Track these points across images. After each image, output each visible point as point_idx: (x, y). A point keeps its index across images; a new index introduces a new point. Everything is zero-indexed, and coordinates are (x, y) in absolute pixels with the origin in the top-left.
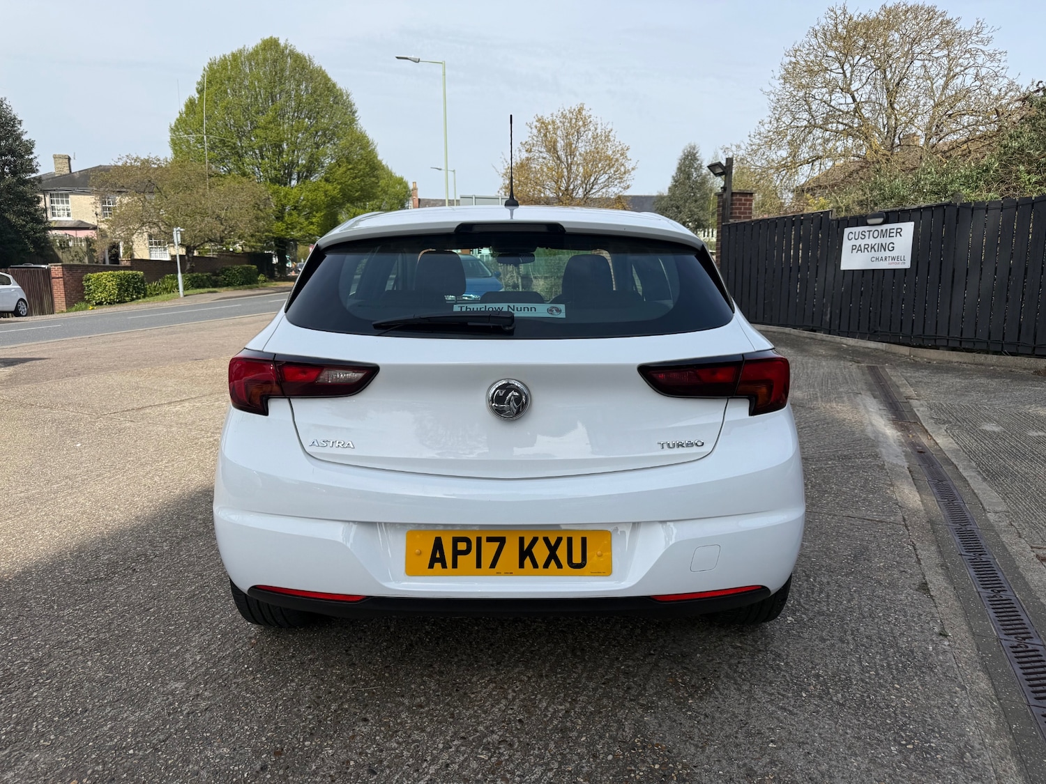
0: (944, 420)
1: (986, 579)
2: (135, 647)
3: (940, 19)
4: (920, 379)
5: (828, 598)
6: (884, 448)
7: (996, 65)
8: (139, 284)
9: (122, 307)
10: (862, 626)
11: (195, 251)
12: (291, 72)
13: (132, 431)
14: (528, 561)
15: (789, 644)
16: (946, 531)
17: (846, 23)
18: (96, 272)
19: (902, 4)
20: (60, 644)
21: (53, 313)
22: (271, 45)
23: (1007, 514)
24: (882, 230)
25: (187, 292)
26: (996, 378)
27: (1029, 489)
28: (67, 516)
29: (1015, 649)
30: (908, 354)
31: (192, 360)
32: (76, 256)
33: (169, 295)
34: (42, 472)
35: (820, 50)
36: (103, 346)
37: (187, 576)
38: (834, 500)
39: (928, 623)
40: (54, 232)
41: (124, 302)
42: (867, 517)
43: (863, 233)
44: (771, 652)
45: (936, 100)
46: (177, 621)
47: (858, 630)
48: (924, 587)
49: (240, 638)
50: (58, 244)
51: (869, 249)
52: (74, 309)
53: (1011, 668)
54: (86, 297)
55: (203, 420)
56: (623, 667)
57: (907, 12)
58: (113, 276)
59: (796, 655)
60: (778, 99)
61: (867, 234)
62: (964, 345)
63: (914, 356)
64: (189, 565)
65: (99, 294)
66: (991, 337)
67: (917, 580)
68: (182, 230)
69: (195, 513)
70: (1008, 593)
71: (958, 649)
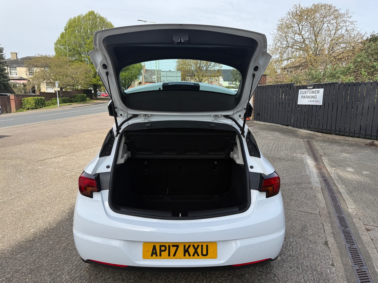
0: (333, 166)
1: (348, 239)
2: (44, 272)
3: (334, 9)
4: (325, 147)
5: (293, 249)
6: (312, 179)
7: (353, 26)
8: (43, 102)
9: (37, 111)
10: (305, 261)
11: (64, 89)
12: (99, 23)
13: (41, 171)
14: (187, 254)
15: (279, 269)
16: (334, 217)
17: (300, 10)
18: (27, 97)
19: (320, 3)
20: (17, 271)
21: (11, 112)
22: (92, 13)
23: (355, 209)
24: (312, 91)
25: (60, 105)
26: (352, 147)
27: (363, 198)
28: (18, 211)
29: (358, 271)
30: (321, 136)
31: (63, 136)
32: (19, 90)
33: (54, 106)
34: (8, 190)
35: (291, 20)
36: (30, 129)
37: (63, 239)
38: (295, 203)
39: (328, 260)
40: (11, 81)
41: (37, 109)
42: (306, 211)
43: (306, 92)
44: (273, 273)
45: (332, 38)
46: (59, 260)
47: (303, 263)
48: (326, 243)
49: (82, 268)
50: (13, 85)
51: (308, 97)
52: (19, 111)
53: (356, 280)
54: (23, 107)
55: (67, 165)
56: (220, 281)
57: (322, 6)
58: (33, 99)
59: (281, 275)
60: (276, 37)
61: (307, 92)
62: (341, 133)
63: (323, 137)
64: (63, 234)
65: (28, 105)
66: (350, 131)
67: (324, 240)
68: (59, 82)
69: (65, 210)
70: (356, 245)
71: (338, 271)
